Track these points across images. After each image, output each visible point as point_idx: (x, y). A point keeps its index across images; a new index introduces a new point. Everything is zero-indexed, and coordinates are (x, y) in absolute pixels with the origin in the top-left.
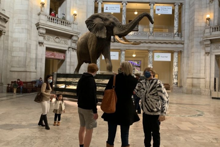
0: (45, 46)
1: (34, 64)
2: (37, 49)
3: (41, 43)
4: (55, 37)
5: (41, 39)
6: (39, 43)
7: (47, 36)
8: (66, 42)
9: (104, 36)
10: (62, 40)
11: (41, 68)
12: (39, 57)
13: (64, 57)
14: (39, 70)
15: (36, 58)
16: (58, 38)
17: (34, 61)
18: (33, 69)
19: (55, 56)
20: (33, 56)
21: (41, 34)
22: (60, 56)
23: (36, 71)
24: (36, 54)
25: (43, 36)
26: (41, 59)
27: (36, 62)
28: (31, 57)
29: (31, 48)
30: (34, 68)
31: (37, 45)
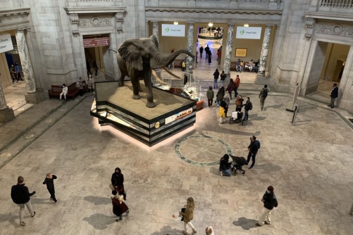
0: (82, 34)
1: (72, 60)
2: (71, 41)
3: (76, 34)
4: (93, 19)
5: (74, 27)
6: (74, 34)
7: (81, 21)
8: (108, 23)
9: (140, 68)
10: (102, 21)
11: (82, 65)
12: (77, 51)
13: (109, 42)
14: (79, 67)
15: (73, 53)
16: (97, 19)
17: (72, 57)
18: (72, 67)
19: (96, 43)
20: (70, 51)
21: (73, 22)
22: (104, 42)
23: (76, 69)
24: (72, 47)
25: (76, 24)
26: (80, 53)
27: (74, 58)
28: (67, 53)
29: (66, 41)
30: (73, 65)
31: (71, 36)
